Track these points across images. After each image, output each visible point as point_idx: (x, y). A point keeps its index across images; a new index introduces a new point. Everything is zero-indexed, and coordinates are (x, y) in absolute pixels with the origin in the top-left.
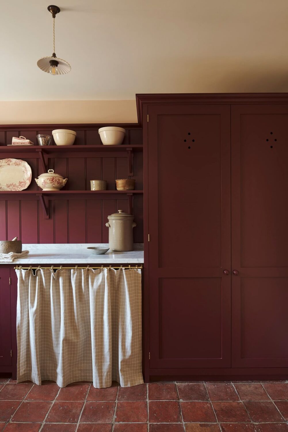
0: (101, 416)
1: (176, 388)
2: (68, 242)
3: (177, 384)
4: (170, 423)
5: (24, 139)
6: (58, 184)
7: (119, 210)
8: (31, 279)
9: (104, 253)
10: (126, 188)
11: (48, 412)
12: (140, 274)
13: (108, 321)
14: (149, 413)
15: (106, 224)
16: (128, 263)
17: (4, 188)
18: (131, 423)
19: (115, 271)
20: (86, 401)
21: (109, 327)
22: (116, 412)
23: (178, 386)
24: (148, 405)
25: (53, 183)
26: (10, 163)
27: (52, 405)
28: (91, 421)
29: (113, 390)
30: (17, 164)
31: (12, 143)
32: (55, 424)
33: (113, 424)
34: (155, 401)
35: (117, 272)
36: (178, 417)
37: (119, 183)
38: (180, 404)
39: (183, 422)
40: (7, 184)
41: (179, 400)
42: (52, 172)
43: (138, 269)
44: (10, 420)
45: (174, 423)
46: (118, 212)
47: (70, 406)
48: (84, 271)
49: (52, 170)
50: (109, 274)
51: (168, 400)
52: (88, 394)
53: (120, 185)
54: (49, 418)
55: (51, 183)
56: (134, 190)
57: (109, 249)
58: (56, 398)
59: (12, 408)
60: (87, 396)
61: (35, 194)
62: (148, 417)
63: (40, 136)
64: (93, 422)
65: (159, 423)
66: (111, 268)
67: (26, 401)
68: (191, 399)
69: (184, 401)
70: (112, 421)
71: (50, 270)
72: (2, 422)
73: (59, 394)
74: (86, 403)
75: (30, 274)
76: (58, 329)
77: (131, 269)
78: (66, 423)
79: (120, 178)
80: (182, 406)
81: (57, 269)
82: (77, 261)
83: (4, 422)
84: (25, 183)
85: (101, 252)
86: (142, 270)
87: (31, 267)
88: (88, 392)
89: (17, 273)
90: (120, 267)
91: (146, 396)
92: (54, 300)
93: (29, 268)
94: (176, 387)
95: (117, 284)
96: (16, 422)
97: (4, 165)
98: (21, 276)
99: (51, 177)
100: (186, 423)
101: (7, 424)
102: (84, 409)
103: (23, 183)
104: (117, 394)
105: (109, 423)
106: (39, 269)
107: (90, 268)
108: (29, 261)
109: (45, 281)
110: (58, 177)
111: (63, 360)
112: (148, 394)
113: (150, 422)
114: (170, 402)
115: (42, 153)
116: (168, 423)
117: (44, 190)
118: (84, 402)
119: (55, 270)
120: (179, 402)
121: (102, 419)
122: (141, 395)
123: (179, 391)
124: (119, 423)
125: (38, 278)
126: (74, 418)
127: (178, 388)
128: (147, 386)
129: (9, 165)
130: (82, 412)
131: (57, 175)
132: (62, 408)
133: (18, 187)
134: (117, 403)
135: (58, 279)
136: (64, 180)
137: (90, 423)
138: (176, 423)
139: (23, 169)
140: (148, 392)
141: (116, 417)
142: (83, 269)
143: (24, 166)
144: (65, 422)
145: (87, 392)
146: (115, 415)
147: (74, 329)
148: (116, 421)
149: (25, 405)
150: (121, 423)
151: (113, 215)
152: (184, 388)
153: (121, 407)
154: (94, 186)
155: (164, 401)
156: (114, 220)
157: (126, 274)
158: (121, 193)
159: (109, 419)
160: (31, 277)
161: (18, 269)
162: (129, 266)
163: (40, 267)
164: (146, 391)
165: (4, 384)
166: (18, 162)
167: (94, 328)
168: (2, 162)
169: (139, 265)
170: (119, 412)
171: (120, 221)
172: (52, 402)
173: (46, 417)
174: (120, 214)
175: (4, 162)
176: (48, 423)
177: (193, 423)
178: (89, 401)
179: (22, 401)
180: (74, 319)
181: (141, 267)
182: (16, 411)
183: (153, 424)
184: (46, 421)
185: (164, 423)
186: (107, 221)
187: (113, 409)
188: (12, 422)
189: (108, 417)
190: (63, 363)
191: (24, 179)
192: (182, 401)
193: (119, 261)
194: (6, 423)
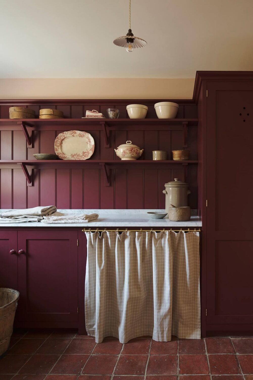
0: (165, 369)
1: (231, 343)
2: (127, 208)
3: (231, 339)
4: (231, 375)
5: (96, 112)
6: (136, 154)
7: (175, 178)
8: (98, 241)
9: (162, 217)
10: (182, 158)
11: (115, 365)
12: (198, 237)
13: (169, 280)
14: (210, 365)
15: (163, 190)
16: (188, 226)
17: (68, 157)
18: (194, 375)
19: (176, 233)
20: (150, 355)
21: (171, 286)
22: (179, 365)
23: (233, 340)
24: (208, 358)
25: (132, 153)
26: (75, 135)
27: (119, 358)
28: (157, 374)
29: (173, 344)
30: (81, 136)
31: (86, 116)
32: (124, 376)
33: (178, 376)
34: (214, 354)
35: (177, 234)
36: (237, 369)
37: (175, 153)
38: (237, 357)
39: (243, 374)
40: (72, 154)
41: (235, 353)
42: (129, 143)
43: (197, 232)
44: (81, 373)
45: (234, 375)
46: (175, 180)
47: (135, 360)
48: (148, 233)
49: (130, 141)
50: (170, 237)
51: (225, 354)
52: (150, 348)
53: (176, 155)
54: (117, 371)
55: (131, 153)
56: (188, 160)
57: (167, 214)
58: (121, 352)
59: (82, 361)
60: (150, 350)
61: (98, 163)
62: (210, 369)
63: (110, 110)
64: (159, 374)
65: (221, 375)
66: (172, 231)
67: (94, 355)
68: (246, 352)
69: (240, 355)
70: (176, 373)
71: (115, 233)
72: (73, 374)
73: (124, 348)
74: (150, 357)
75: (97, 236)
76: (122, 288)
77: (190, 232)
78: (134, 376)
79: (176, 149)
80: (239, 359)
81: (122, 232)
82: (141, 224)
83: (76, 375)
84: (88, 153)
85: (161, 217)
86: (200, 233)
87: (98, 230)
88: (151, 347)
89: (86, 235)
90: (180, 230)
91: (205, 350)
92: (118, 260)
93: (96, 231)
94: (231, 341)
95: (176, 246)
96: (86, 375)
97: (69, 137)
98: (90, 239)
99: (131, 148)
100: (246, 375)
101: (79, 376)
102: (149, 362)
103: (86, 153)
104: (178, 348)
105: (174, 375)
106: (105, 232)
107: (153, 231)
108: (96, 224)
109: (111, 243)
110: (136, 148)
111: (127, 317)
112: (206, 348)
113: (211, 374)
114: (228, 356)
115: (105, 125)
116: (229, 375)
117: (123, 159)
118: (148, 356)
119: (120, 233)
120: (236, 356)
121: (167, 372)
122: (200, 349)
123: (234, 346)
124: (183, 375)
125: (104, 240)
126: (141, 371)
127: (233, 342)
128: (205, 341)
129: (74, 136)
130: (147, 365)
131: (134, 146)
132: (128, 361)
133: (81, 157)
134: (178, 356)
135: (123, 241)
136: (141, 151)
137: (156, 375)
138: (236, 375)
139: (87, 140)
140: (206, 346)
141: (179, 369)
142: (147, 231)
143: (88, 138)
144: (132, 375)
145: (149, 346)
146: (178, 367)
147: (137, 288)
148: (180, 372)
149: (93, 358)
150: (185, 375)
151: (170, 183)
152: (238, 343)
153: (183, 360)
154: (156, 156)
155: (222, 354)
156: (170, 187)
157: (186, 237)
158: (177, 163)
159: (173, 371)
160: (98, 240)
161: (87, 232)
162: (188, 229)
163: (106, 230)
164: (204, 345)
165: (71, 339)
166: (82, 134)
167: (157, 286)
168: (67, 134)
169: (197, 228)
170: (181, 364)
171: (176, 188)
172: (118, 355)
173: (114, 369)
174: (176, 182)
175: (69, 134)
176: (117, 375)
177: (252, 374)
178: (152, 354)
179: (90, 355)
180: (137, 278)
181: (199, 230)
182: (86, 364)
183: (214, 376)
184: (115, 374)
185: (225, 375)
186: (164, 188)
187: (176, 362)
188: (83, 375)
189: (173, 370)
190: (126, 320)
191: (87, 150)
192: (239, 355)
193: (179, 225)
194: (77, 375)
